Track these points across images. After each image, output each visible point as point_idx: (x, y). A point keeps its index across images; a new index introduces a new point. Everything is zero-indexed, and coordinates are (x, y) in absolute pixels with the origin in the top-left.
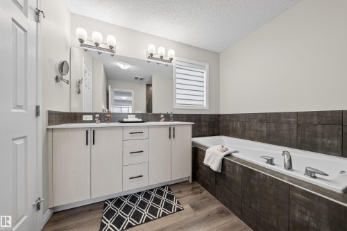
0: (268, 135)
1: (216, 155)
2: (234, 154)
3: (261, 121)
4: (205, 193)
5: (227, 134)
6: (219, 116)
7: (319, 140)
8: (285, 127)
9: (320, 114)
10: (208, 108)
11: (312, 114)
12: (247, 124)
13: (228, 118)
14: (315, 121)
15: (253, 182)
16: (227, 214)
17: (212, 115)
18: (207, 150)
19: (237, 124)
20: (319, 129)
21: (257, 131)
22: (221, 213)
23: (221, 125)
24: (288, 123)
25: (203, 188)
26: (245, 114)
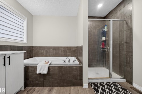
0: (56, 54)
1: (45, 66)
2: (52, 63)
3: (54, 49)
4: (37, 88)
5: (38, 56)
6: (33, 47)
7: (68, 54)
8: (60, 51)
9: (68, 47)
10: (27, 43)
11: (66, 47)
12: (48, 51)
13: (38, 48)
14: (67, 49)
15: (62, 70)
16: (52, 89)
17: (29, 47)
18: (37, 66)
19: (43, 51)
20: (68, 51)
21: (52, 53)
22: (50, 91)
23: (34, 52)
24: (61, 50)
25: (34, 88)
26: (47, 47)
